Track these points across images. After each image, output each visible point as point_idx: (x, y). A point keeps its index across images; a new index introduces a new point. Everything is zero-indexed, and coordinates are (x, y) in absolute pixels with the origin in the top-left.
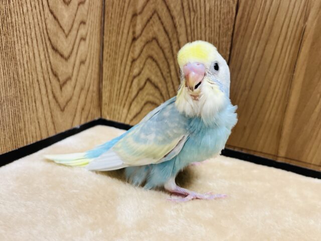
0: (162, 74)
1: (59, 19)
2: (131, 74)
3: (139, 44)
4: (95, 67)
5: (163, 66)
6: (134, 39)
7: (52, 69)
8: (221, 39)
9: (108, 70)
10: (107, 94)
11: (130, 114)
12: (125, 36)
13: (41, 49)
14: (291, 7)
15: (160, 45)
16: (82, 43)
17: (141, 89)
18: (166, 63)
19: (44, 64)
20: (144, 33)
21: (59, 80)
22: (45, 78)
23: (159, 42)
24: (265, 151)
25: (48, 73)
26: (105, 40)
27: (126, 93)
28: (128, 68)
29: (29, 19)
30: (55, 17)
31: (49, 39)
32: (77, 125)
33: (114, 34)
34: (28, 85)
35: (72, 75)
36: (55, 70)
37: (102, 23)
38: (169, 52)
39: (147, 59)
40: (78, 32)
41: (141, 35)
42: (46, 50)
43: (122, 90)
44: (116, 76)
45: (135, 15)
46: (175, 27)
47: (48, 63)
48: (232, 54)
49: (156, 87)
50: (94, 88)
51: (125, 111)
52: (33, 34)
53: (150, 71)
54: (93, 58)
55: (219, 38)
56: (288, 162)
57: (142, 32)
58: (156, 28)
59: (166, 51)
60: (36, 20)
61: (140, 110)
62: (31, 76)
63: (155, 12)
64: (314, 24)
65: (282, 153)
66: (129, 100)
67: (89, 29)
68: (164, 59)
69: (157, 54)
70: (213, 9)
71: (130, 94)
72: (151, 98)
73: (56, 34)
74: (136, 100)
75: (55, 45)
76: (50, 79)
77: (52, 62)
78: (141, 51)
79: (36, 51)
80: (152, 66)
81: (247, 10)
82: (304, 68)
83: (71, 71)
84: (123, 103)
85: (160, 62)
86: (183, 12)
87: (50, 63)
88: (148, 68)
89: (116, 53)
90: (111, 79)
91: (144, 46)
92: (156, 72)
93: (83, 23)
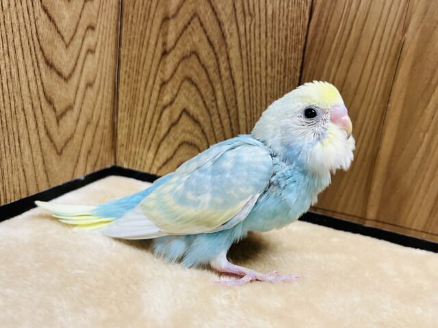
0: (204, 102)
1: (56, 20)
2: (159, 102)
3: (171, 60)
4: (107, 92)
5: (206, 91)
6: (165, 53)
7: (45, 94)
8: (289, 55)
9: (127, 96)
10: (124, 130)
11: (158, 160)
12: (151, 49)
13: (29, 63)
14: (385, 12)
15: (202, 62)
16: (90, 56)
17: (174, 124)
18: (210, 87)
19: (33, 85)
20: (179, 45)
21: (54, 109)
22: (34, 106)
23: (201, 58)
24: (348, 211)
25: (39, 98)
26: (122, 53)
27: (152, 130)
28: (155, 94)
29: (11, 18)
30: (50, 18)
31: (41, 49)
32: (80, 176)
33: (135, 45)
34: (8, 116)
35: (74, 103)
36: (48, 94)
37: (119, 29)
38: (214, 71)
39: (182, 81)
40: (83, 40)
41: (174, 47)
42: (36, 65)
43: (147, 125)
44: (137, 105)
45: (166, 19)
46: (223, 36)
47: (39, 84)
48: (303, 77)
49: (196, 122)
50: (106, 122)
51: (151, 155)
52: (17, 39)
53: (188, 99)
54: (105, 78)
55: (285, 53)
56: (380, 226)
57: (176, 43)
58: (196, 38)
59: (211, 70)
60: (21, 20)
61: (172, 153)
62: (12, 103)
63: (195, 15)
64: (417, 37)
65: (371, 214)
66: (156, 140)
67: (100, 36)
68: (207, 83)
69: (198, 74)
70: (278, 12)
71: (157, 132)
72: (188, 137)
73: (51, 43)
74: (166, 139)
75: (49, 57)
76: (41, 107)
77: (45, 82)
78: (175, 70)
79: (21, 66)
80: (190, 91)
81: (325, 14)
82: (402, 97)
83: (72, 97)
84: (148, 143)
85: (201, 87)
86: (236, 16)
87: (42, 83)
88: (185, 95)
89: (138, 72)
90: (131, 110)
91: (179, 63)
92: (196, 101)
93: (91, 27)
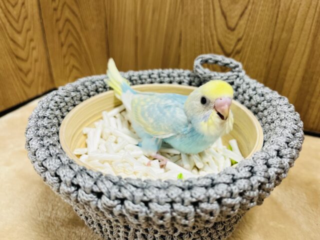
2: (65, 63)
3: (65, 48)
6: (62, 45)
21: (23, 72)
23: (75, 46)
26: (48, 46)
32: (40, 93)
36: (20, 68)
39: (70, 55)
40: (30, 45)
41: (65, 43)
45: (59, 32)
58: (71, 39)
63: (69, 31)
67: (37, 42)
73: (17, 50)
78: (67, 51)
79: (7, 61)
85: (77, 57)
91: (68, 48)
93: (32, 40)
